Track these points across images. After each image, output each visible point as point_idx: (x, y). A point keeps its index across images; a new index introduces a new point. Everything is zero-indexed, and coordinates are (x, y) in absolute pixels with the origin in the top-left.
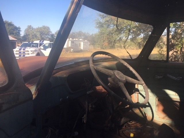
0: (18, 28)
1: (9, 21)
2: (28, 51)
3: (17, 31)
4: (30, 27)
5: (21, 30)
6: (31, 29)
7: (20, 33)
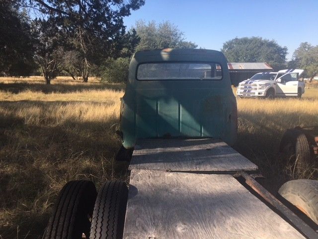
0: (283, 49)
1: (270, 40)
2: (256, 85)
3: (282, 54)
4: (304, 45)
5: (287, 52)
6: (307, 49)
7: (286, 57)
